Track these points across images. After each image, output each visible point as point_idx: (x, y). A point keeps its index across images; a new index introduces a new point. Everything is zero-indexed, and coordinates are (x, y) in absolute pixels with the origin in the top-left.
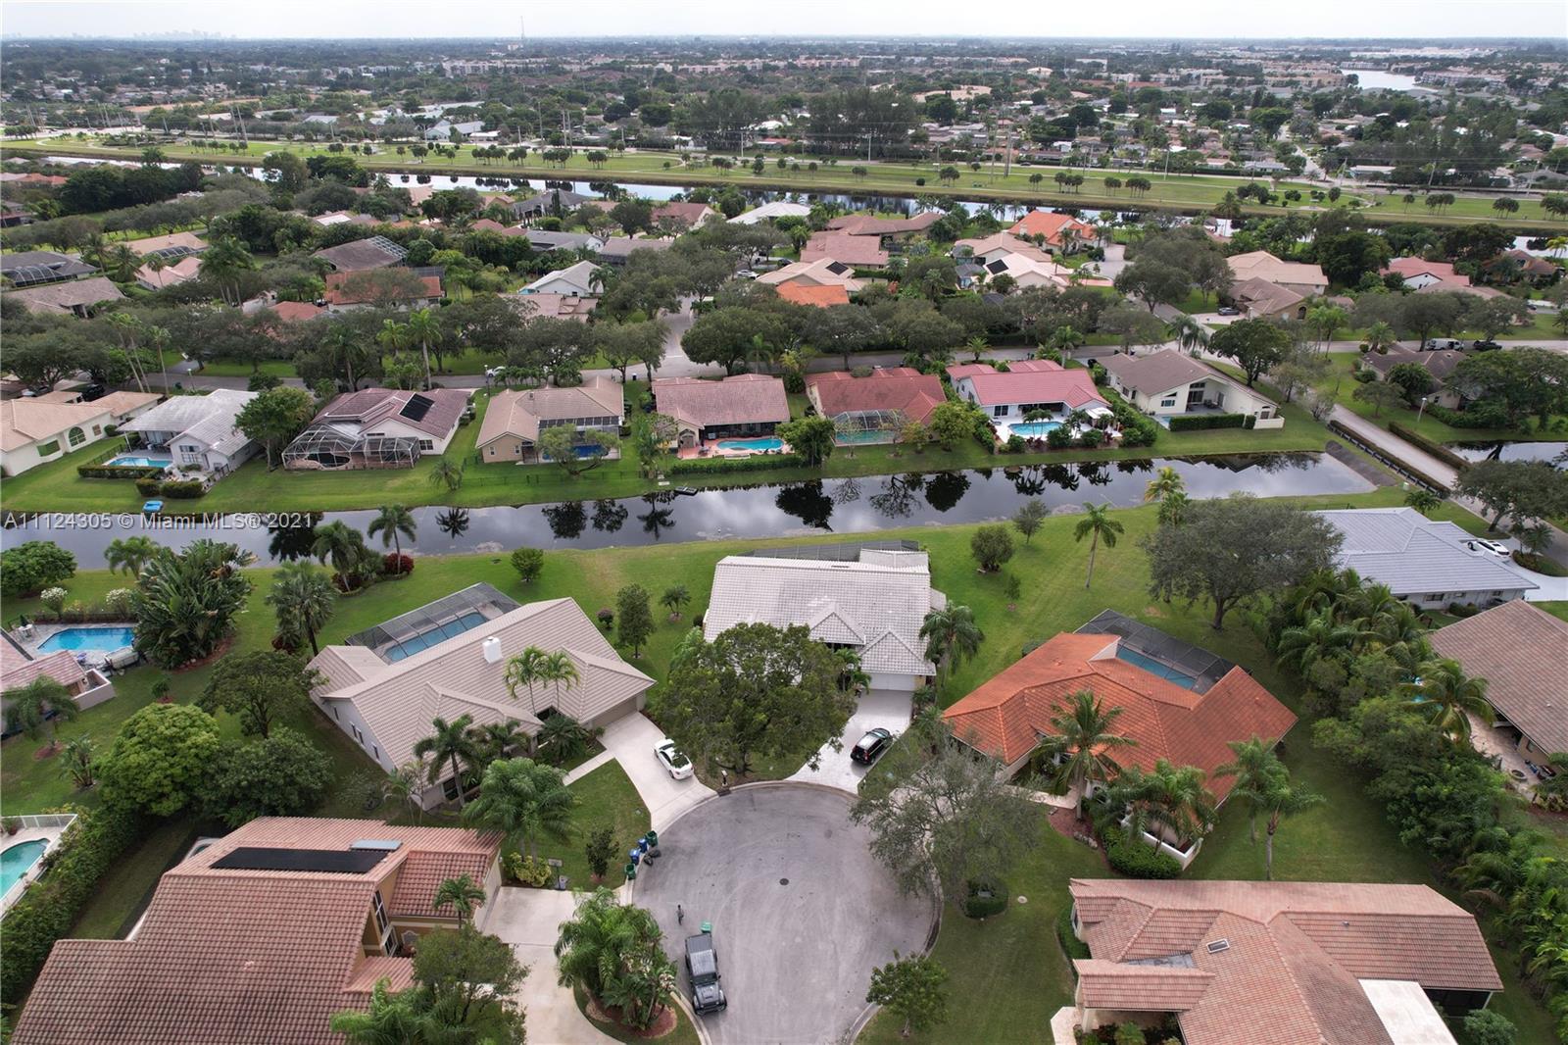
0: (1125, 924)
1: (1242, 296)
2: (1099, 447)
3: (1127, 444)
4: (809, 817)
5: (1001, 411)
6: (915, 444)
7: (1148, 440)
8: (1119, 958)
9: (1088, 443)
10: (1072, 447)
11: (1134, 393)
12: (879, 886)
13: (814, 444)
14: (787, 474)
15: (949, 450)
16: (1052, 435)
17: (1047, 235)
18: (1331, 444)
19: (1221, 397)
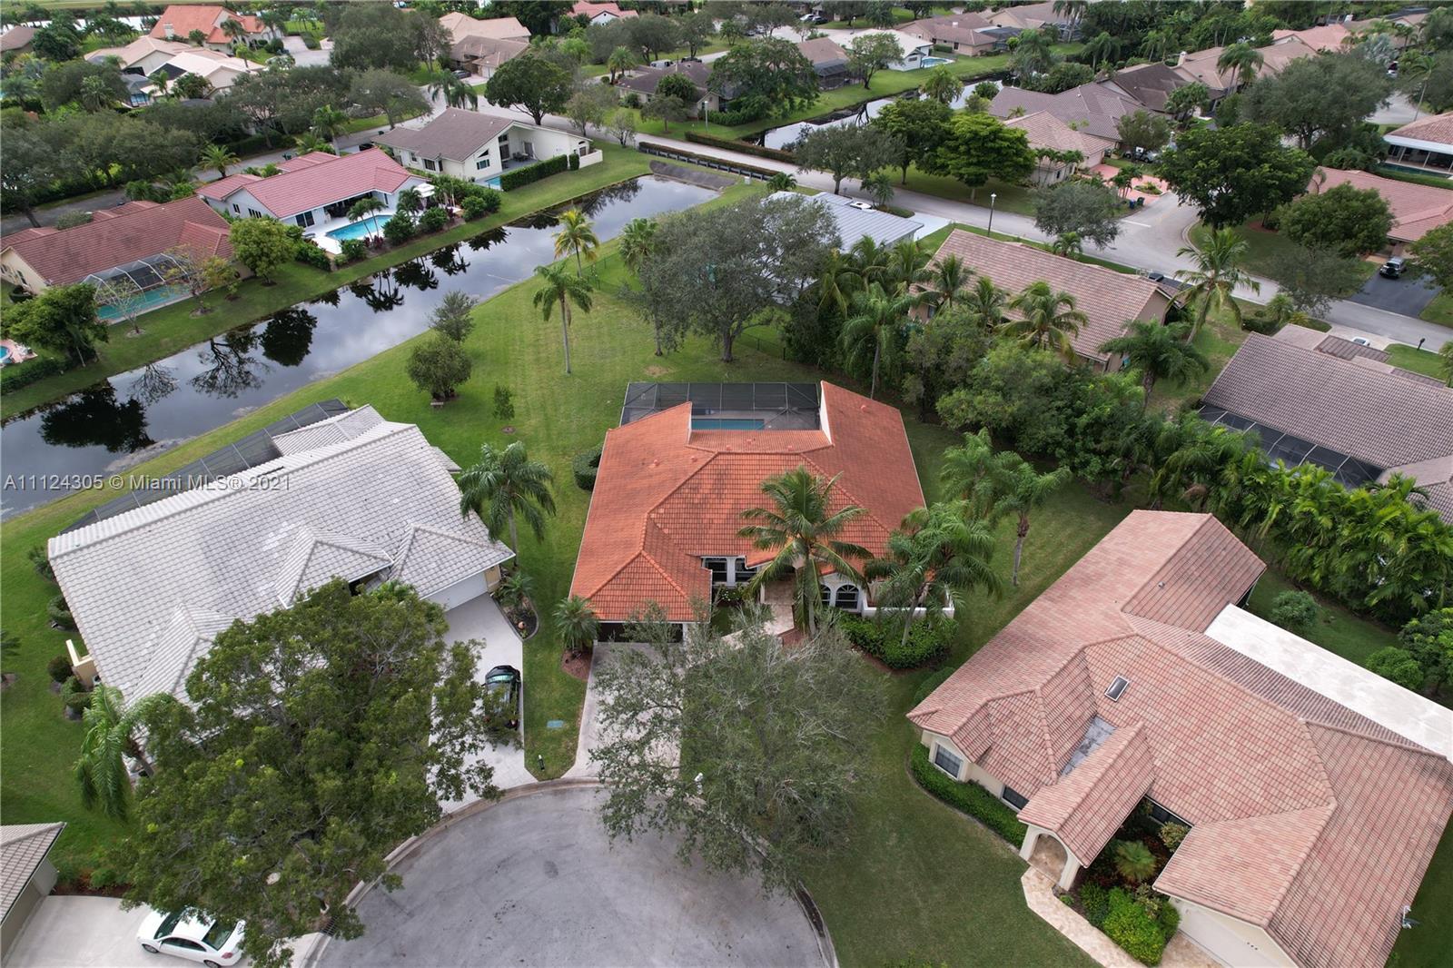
0: (1022, 730)
1: (466, 56)
2: (446, 228)
3: (474, 216)
4: (503, 864)
5: (305, 220)
6: (224, 288)
7: (492, 205)
8: (1054, 775)
9: (433, 226)
10: (417, 237)
11: (440, 163)
12: (685, 896)
13: (73, 329)
14: (45, 391)
15: (273, 284)
16: (390, 228)
17: (207, 31)
18: (653, 164)
19: (528, 146)
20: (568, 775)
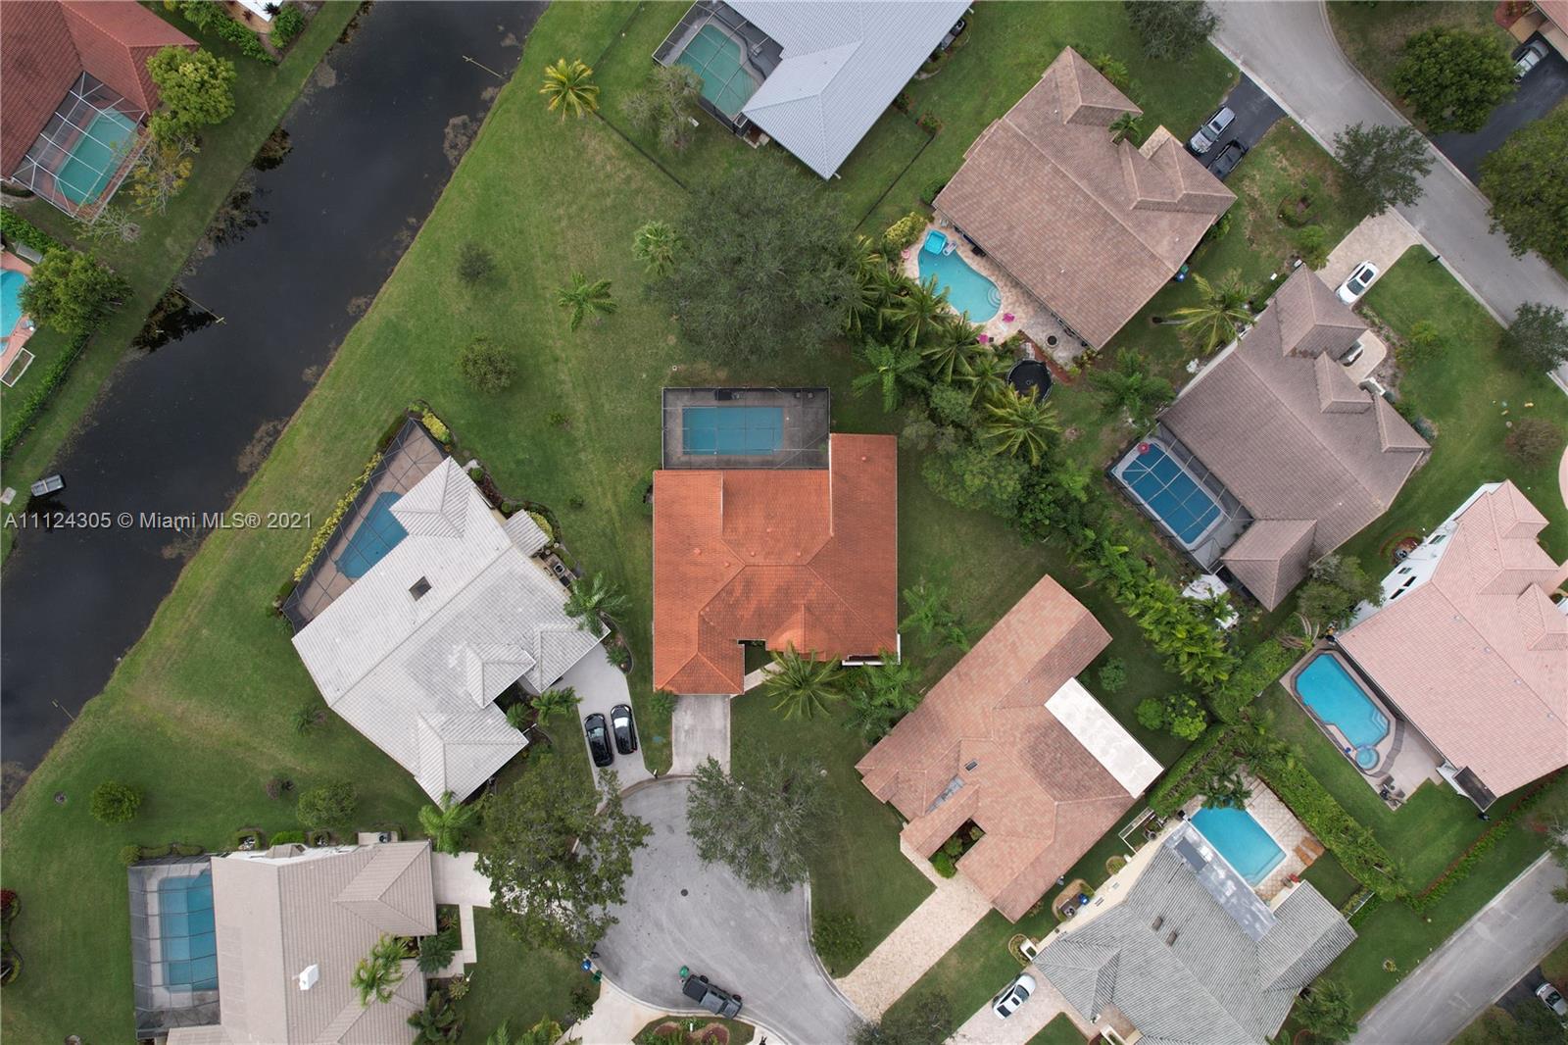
8: (927, 809)
20: (670, 772)
